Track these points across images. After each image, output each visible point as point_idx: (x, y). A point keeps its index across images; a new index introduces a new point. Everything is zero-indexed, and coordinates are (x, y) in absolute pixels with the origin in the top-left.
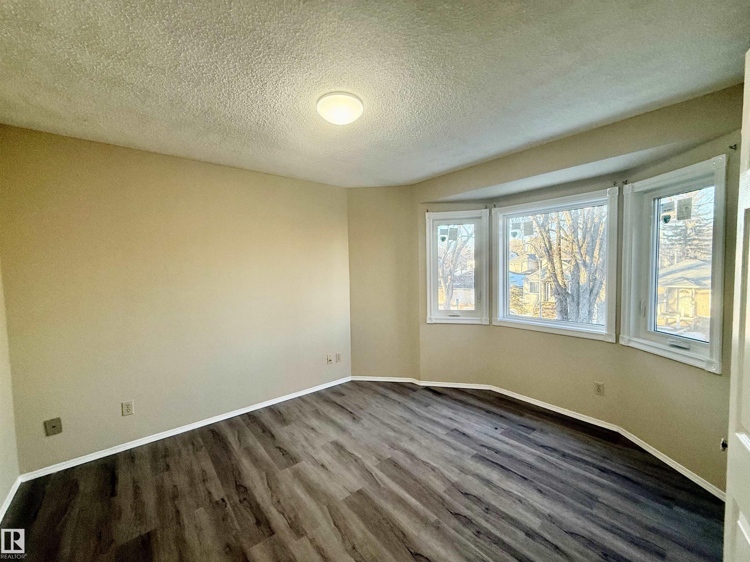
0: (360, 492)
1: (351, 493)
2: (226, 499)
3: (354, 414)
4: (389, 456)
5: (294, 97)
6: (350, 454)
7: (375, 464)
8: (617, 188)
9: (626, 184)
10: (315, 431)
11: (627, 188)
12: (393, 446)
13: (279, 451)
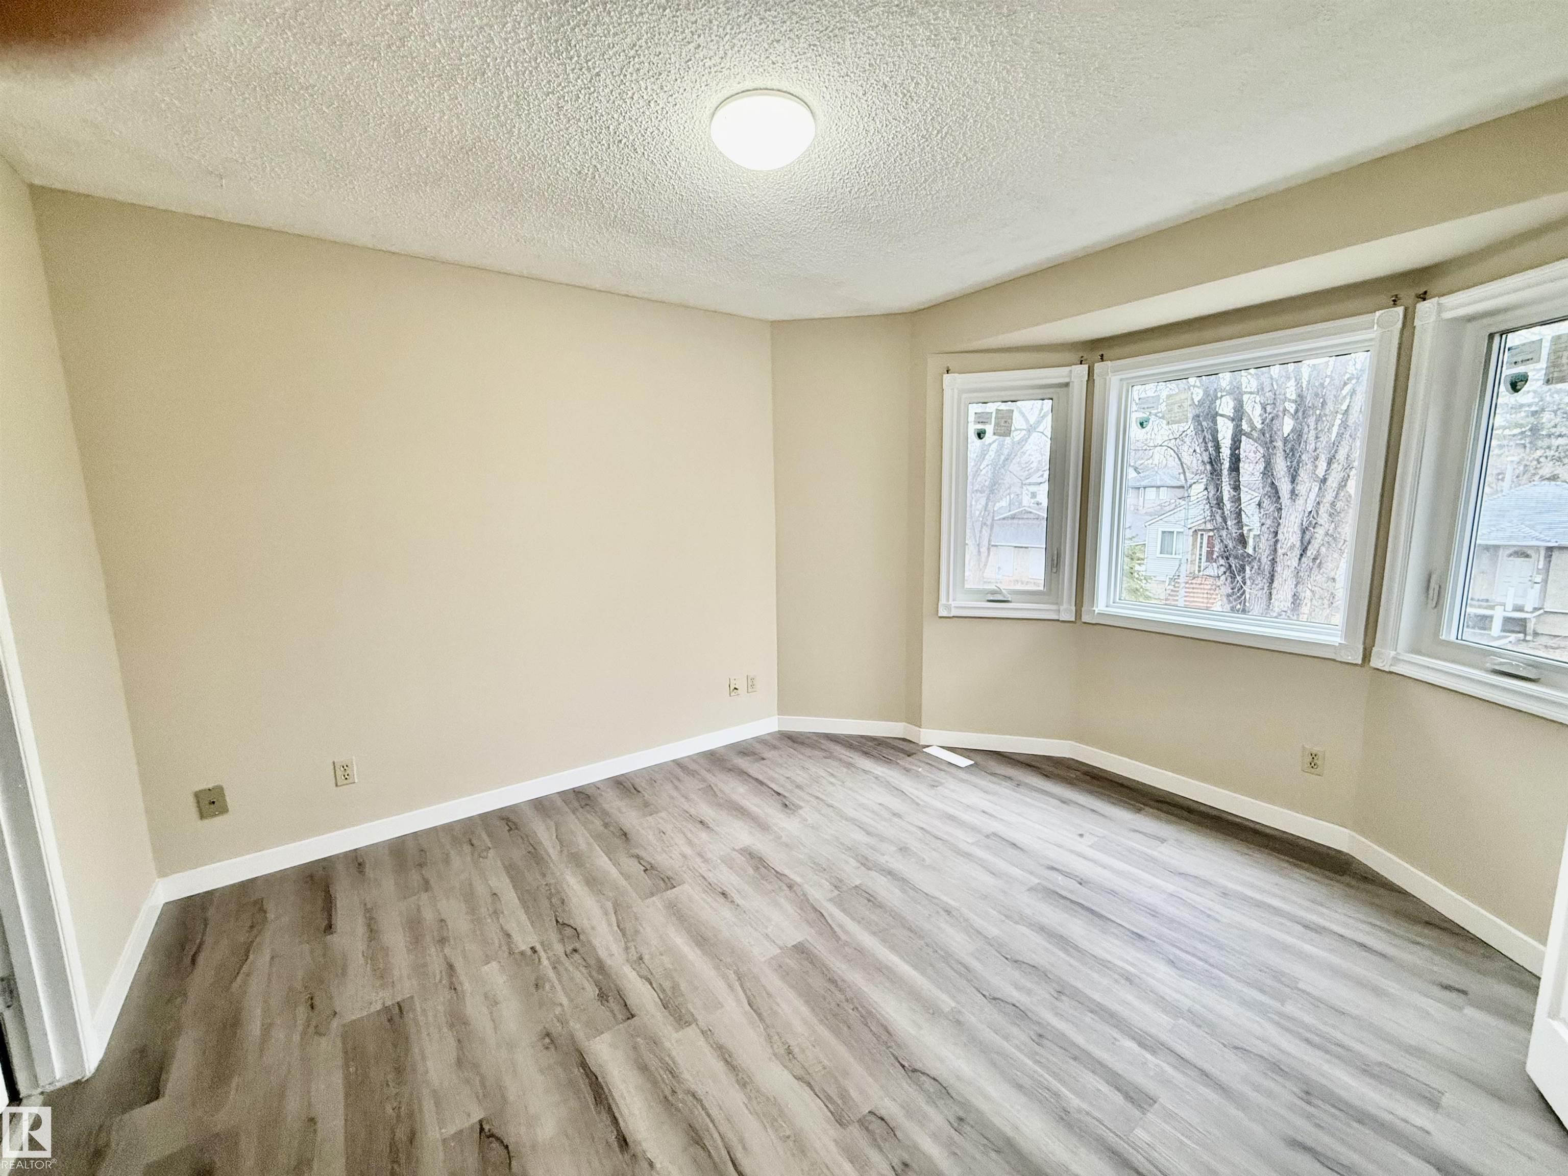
0: (801, 950)
1: (781, 948)
2: (538, 947)
3: (785, 797)
4: (858, 882)
5: (661, 106)
6: (779, 875)
7: (830, 896)
8: (1400, 310)
9: (1424, 299)
10: (708, 827)
11: (1423, 307)
12: (865, 863)
13: (636, 863)
